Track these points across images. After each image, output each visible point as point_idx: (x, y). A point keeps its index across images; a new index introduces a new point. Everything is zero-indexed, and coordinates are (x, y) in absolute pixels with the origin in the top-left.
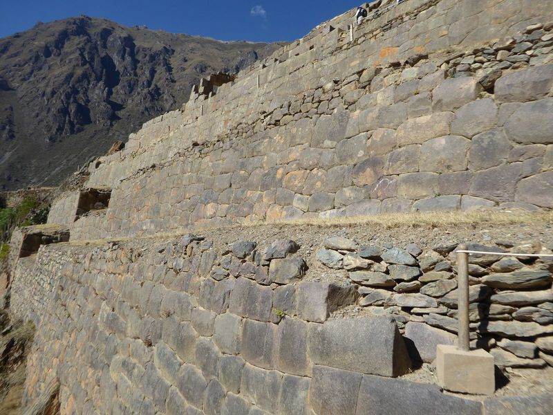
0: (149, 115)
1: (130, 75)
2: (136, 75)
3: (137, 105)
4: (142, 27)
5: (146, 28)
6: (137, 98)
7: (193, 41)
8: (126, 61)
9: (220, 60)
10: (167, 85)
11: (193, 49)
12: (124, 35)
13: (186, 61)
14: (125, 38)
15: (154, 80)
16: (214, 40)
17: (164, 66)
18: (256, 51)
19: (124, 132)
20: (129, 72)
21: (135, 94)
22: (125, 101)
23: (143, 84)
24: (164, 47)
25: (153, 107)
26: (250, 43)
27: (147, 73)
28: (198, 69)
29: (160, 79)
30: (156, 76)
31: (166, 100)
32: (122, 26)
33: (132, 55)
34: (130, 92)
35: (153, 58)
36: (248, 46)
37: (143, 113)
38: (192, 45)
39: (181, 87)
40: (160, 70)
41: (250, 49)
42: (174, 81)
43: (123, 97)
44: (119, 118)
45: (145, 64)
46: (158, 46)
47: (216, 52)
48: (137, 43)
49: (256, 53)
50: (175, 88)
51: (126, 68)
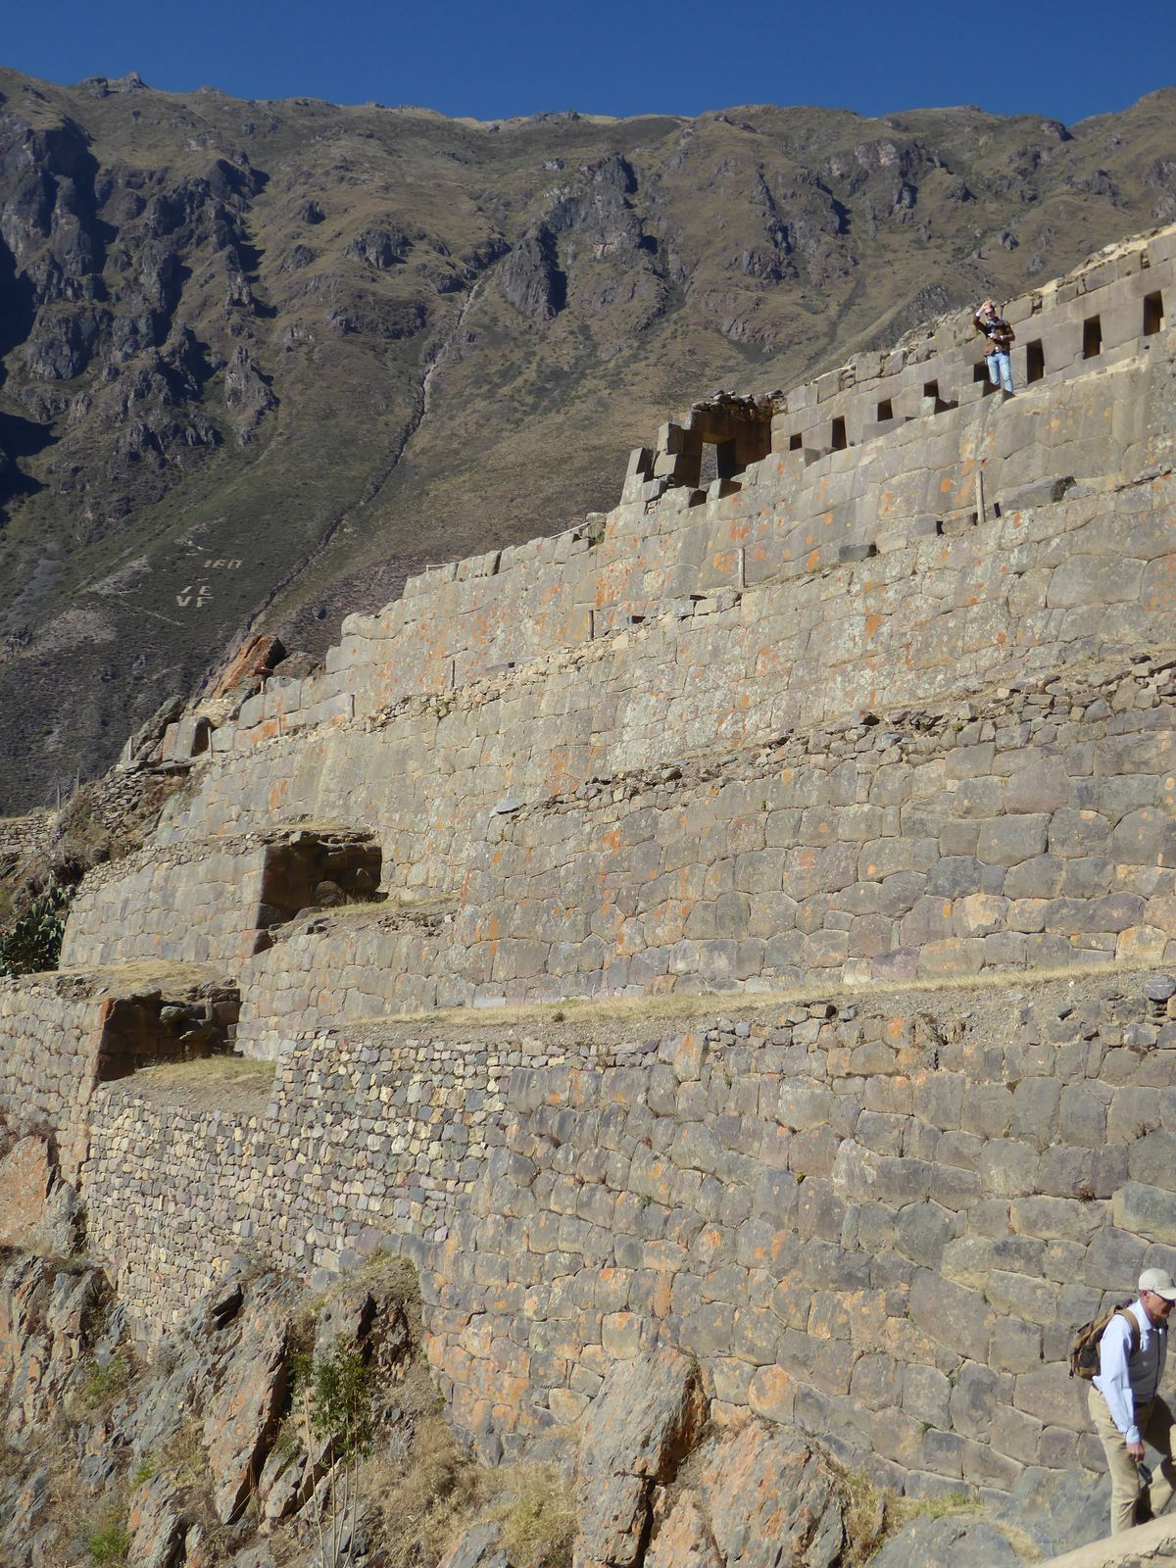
0: (163, 463)
1: (77, 296)
2: (101, 291)
3: (108, 424)
4: (121, 84)
5: (141, 84)
6: (108, 395)
7: (348, 127)
8: (56, 235)
9: (468, 206)
10: (238, 330)
11: (346, 166)
12: (47, 121)
13: (315, 217)
14: (51, 135)
15: (181, 309)
16: (443, 118)
17: (221, 245)
18: (630, 157)
19: (52, 546)
20: (69, 282)
21: (97, 374)
22: (55, 409)
23: (135, 330)
24: (222, 164)
25: (178, 430)
26: (599, 120)
27: (150, 281)
28: (372, 253)
29: (204, 305)
30: (191, 293)
31: (236, 394)
32: (37, 83)
33: (86, 204)
34: (79, 369)
35: (173, 214)
36: (593, 134)
37: (134, 457)
38: (343, 147)
39: (300, 334)
40: (207, 263)
41: (600, 150)
42: (266, 312)
43: (47, 390)
44: (34, 486)
45: (138, 242)
46: (195, 161)
47: (449, 170)
48: (106, 154)
49: (627, 168)
50: (274, 338)
51: (56, 266)
